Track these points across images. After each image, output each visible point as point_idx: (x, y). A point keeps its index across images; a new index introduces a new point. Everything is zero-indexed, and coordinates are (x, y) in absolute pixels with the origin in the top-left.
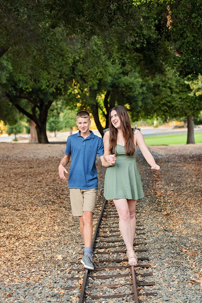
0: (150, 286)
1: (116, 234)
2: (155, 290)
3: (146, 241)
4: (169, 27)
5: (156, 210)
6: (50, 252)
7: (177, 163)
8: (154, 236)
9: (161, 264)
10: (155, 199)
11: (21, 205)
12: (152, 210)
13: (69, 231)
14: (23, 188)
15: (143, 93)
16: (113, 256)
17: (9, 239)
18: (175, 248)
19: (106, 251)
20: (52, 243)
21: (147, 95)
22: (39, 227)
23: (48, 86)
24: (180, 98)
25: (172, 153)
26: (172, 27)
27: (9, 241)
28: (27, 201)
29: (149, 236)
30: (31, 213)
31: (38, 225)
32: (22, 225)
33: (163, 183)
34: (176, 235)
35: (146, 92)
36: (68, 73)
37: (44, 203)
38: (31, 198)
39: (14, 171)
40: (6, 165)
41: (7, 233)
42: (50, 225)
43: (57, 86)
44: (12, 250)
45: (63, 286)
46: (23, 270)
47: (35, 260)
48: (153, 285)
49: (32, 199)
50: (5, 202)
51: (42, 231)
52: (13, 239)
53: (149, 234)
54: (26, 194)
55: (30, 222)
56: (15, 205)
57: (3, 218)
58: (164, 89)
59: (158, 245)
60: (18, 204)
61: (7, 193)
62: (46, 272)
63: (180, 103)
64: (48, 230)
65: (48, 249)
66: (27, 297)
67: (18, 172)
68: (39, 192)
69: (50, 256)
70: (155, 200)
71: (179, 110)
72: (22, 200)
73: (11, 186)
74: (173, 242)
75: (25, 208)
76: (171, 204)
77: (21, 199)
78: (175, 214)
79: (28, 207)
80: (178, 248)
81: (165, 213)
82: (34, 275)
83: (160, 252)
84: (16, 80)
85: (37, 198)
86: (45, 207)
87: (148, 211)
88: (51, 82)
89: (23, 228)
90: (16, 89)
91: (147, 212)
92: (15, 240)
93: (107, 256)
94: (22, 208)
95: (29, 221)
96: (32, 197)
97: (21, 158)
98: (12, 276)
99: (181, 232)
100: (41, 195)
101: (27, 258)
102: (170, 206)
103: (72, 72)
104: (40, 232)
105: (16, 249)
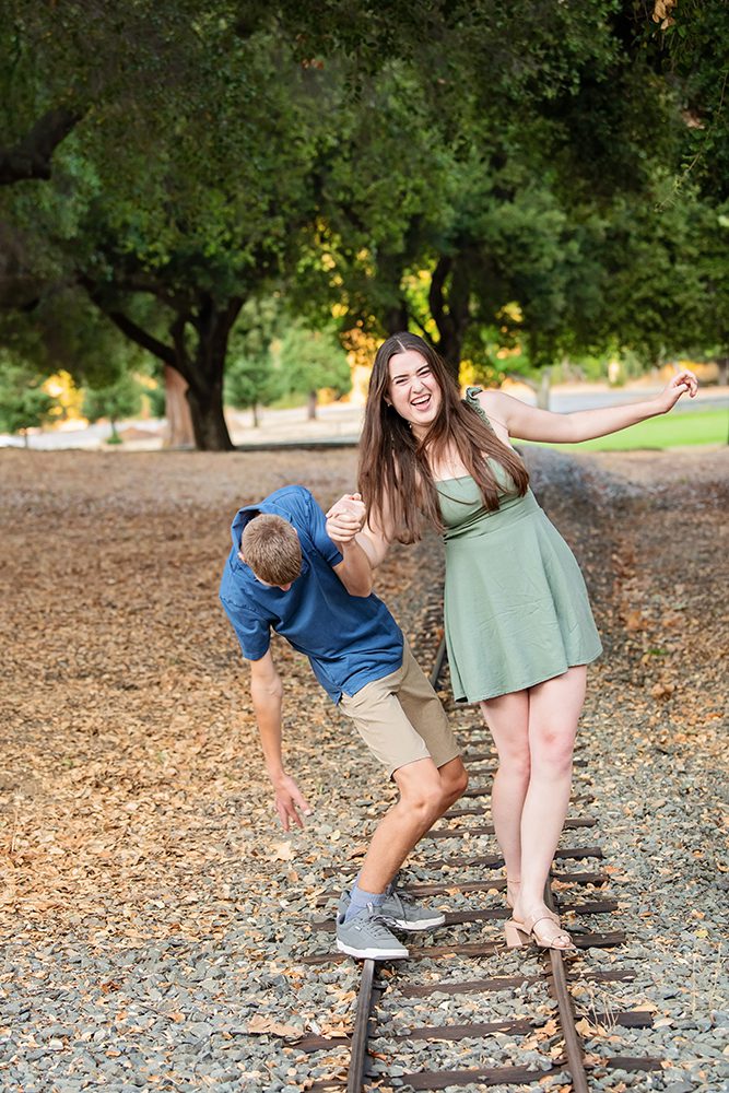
0: (610, 946)
1: (484, 767)
2: (628, 961)
3: (591, 790)
4: (662, 21)
5: (623, 681)
6: (249, 831)
7: (695, 511)
8: (619, 772)
9: (645, 871)
10: (621, 642)
11: (143, 669)
12: (609, 681)
13: (314, 760)
14: (147, 608)
15: (569, 263)
16: (475, 846)
17: (104, 790)
18: (695, 814)
19: (451, 827)
20: (257, 803)
21: (585, 271)
22: (208, 747)
23: (227, 245)
24: (703, 279)
25: (676, 477)
26: (674, 23)
27: (101, 797)
28: (161, 657)
29: (602, 772)
30: (178, 696)
31: (203, 739)
32: (148, 741)
33: (648, 582)
34: (699, 766)
35: (579, 258)
36: (297, 196)
37: (222, 662)
38: (176, 644)
39: (114, 549)
40: (85, 528)
41: (96, 768)
42: (245, 740)
43: (259, 245)
44: (116, 828)
45: (299, 951)
46: (155, 898)
47: (198, 862)
48: (618, 945)
49: (181, 648)
50: (85, 659)
51: (218, 759)
52: (116, 788)
53: (601, 765)
54: (157, 629)
55: (177, 730)
56: (121, 671)
57: (79, 716)
58: (644, 245)
59: (633, 803)
60: (131, 667)
61: (92, 629)
62: (238, 905)
63: (705, 296)
64: (240, 755)
65: (243, 823)
66: (172, 992)
67: (126, 555)
68: (204, 623)
69: (251, 848)
70: (620, 646)
71: (699, 321)
72: (146, 650)
73: (104, 603)
74: (688, 792)
75: (156, 680)
76: (676, 658)
77: (140, 647)
78: (692, 692)
79: (166, 675)
80: (706, 811)
81: (658, 689)
82: (194, 916)
83: (643, 828)
84: (114, 224)
85: (197, 643)
86: (226, 675)
87: (594, 683)
88: (238, 229)
89: (151, 752)
90: (113, 259)
91: (593, 687)
92: (123, 794)
93: (451, 844)
94: (145, 681)
95: (172, 725)
96: (180, 642)
97: (137, 505)
98: (117, 919)
99: (716, 756)
100: (211, 632)
101: (169, 854)
102: (675, 666)
103: (312, 192)
104: (210, 764)
105: (129, 825)
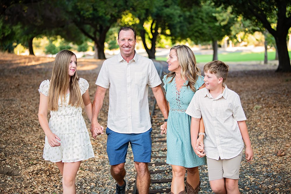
15: (180, 22)
21: (184, 24)
43: (111, 14)
71: (207, 36)
103: (125, 4)
